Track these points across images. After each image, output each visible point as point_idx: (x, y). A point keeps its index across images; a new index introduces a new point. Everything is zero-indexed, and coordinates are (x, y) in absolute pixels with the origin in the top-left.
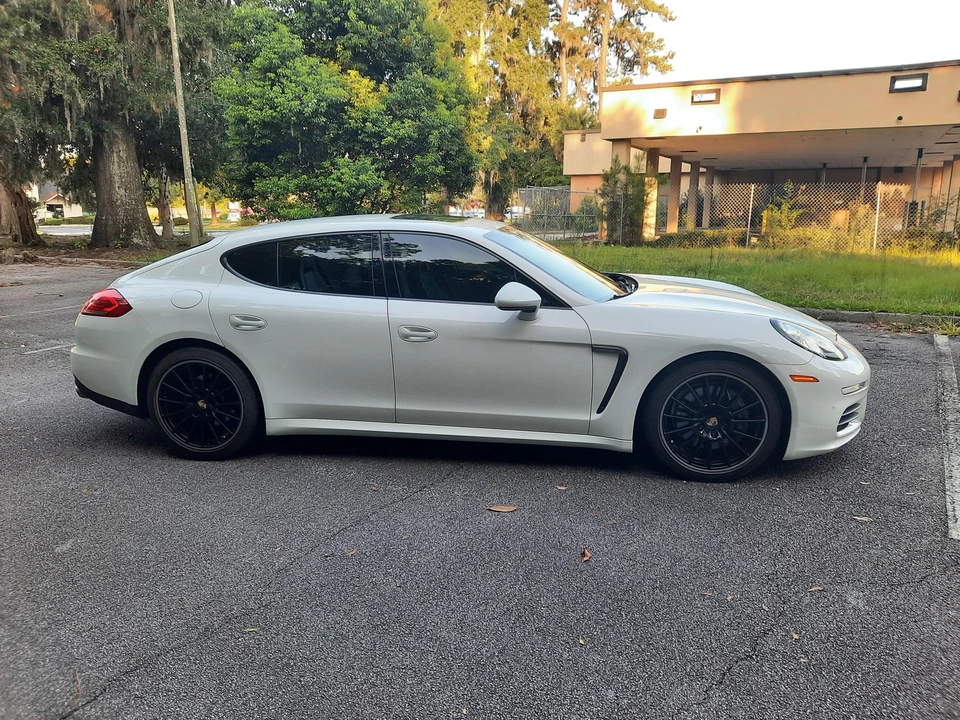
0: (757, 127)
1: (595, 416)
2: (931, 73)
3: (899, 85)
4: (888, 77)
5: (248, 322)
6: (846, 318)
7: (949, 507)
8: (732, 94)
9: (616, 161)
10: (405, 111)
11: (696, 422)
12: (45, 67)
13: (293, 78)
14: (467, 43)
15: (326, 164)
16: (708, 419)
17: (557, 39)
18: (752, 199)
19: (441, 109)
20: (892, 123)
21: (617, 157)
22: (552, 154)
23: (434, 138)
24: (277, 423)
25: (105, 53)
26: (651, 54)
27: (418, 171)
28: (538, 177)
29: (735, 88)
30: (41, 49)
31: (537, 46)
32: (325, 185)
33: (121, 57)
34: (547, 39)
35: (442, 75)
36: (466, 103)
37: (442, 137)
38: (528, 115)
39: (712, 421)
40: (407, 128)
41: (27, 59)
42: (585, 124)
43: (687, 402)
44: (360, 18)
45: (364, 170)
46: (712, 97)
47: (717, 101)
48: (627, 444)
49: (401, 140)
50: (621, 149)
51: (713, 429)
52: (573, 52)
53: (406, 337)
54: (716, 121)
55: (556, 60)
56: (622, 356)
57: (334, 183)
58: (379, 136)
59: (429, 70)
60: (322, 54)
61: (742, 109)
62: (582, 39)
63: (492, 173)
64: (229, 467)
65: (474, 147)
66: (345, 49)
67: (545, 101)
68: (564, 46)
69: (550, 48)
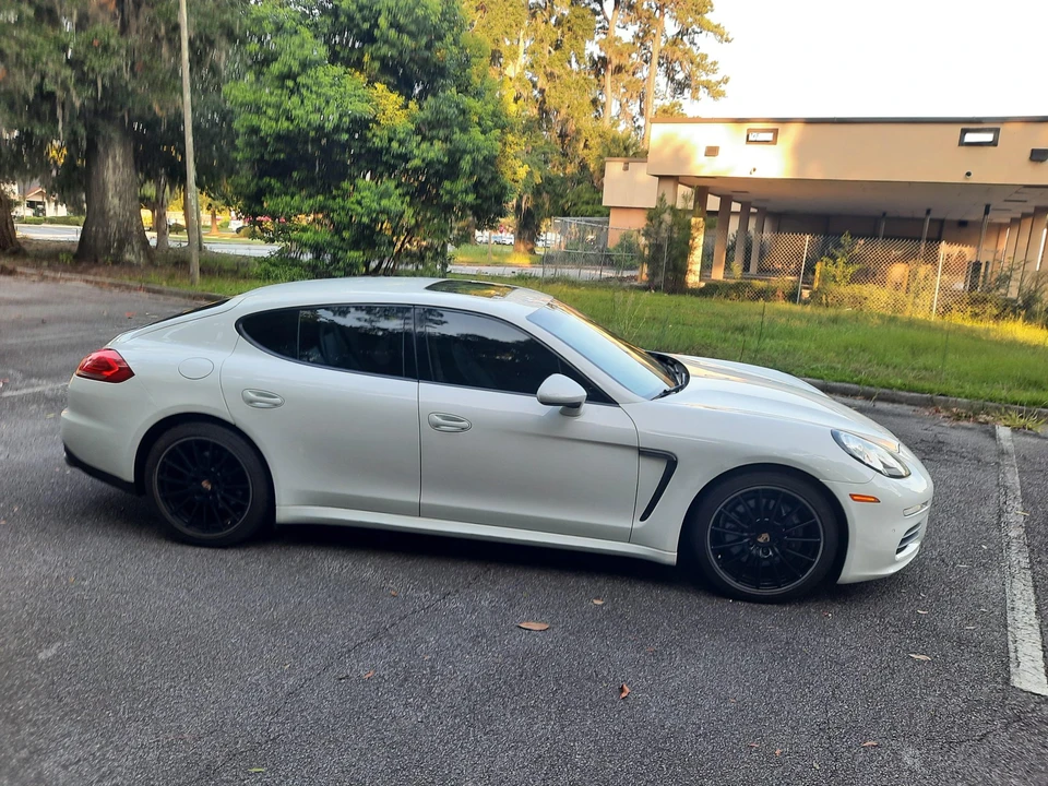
0: (815, 173)
1: (638, 524)
2: (1004, 128)
3: (969, 138)
4: (958, 128)
5: (264, 399)
6: (903, 399)
7: (1011, 647)
8: (790, 135)
9: (661, 199)
10: (435, 133)
11: (746, 538)
12: (37, 59)
13: (314, 89)
14: (505, 53)
15: (345, 185)
16: (759, 535)
17: (602, 54)
18: (806, 251)
19: (475, 132)
20: (959, 178)
21: (663, 195)
22: (591, 181)
23: (465, 164)
24: (288, 510)
25: (106, 48)
26: (704, 78)
27: (446, 198)
28: (575, 205)
29: (794, 129)
30: (33, 37)
31: (581, 61)
32: (343, 208)
33: (123, 52)
34: (592, 54)
35: (478, 95)
36: (503, 128)
37: (475, 163)
38: (567, 136)
39: (764, 538)
40: (436, 151)
41: (16, 48)
42: (630, 152)
43: (738, 513)
44: (391, 25)
45: (385, 194)
46: (769, 136)
47: (774, 142)
48: (670, 556)
49: (429, 164)
50: (668, 187)
51: (765, 547)
52: (619, 69)
53: (437, 425)
54: (772, 164)
55: (601, 77)
56: (671, 463)
57: (353, 207)
58: (405, 158)
59: (464, 88)
60: (347, 63)
61: (801, 152)
62: (630, 56)
63: (525, 198)
64: (233, 557)
65: (508, 176)
66: (373, 59)
67: (586, 122)
68: (610, 62)
69: (594, 63)
